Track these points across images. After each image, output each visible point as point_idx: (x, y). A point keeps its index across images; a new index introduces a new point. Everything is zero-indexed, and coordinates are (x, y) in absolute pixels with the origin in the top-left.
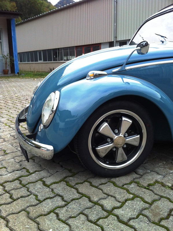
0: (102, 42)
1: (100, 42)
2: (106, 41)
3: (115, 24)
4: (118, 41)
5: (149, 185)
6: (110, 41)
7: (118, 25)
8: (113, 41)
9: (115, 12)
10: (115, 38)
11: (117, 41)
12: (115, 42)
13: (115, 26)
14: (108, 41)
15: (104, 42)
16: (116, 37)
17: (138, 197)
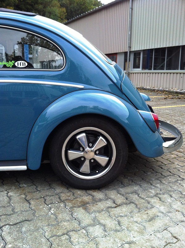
0: (118, 52)
1: (116, 52)
2: (121, 52)
3: (129, 33)
6: (125, 51)
8: (127, 51)
10: (129, 48)
13: (130, 35)
14: (123, 51)
15: (120, 52)
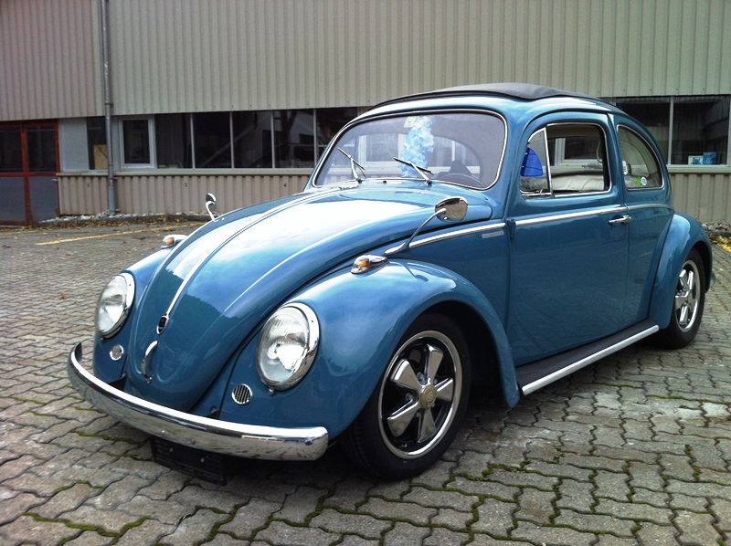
0: (62, 116)
1: (55, 116)
2: (77, 115)
3: (106, 66)
4: (119, 117)
5: (485, 474)
6: (92, 115)
7: (114, 70)
9: (104, 29)
10: (108, 106)
11: (113, 117)
12: (108, 118)
13: (106, 70)
14: (85, 115)
15: (70, 115)
16: (112, 105)
17: (487, 497)
